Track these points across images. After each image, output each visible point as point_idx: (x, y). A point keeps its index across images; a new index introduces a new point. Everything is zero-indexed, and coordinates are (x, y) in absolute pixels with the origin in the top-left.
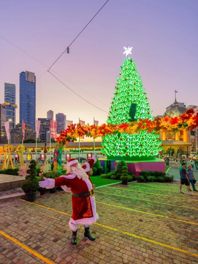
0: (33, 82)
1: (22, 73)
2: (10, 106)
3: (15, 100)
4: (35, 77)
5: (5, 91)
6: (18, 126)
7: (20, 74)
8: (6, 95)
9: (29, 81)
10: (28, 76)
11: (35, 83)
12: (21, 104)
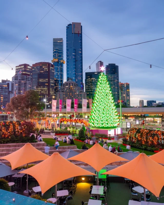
0: (79, 33)
1: (68, 25)
2: (58, 62)
3: (62, 55)
4: (82, 26)
5: (53, 47)
6: (65, 85)
7: (67, 27)
8: (55, 50)
9: (75, 33)
10: (74, 27)
11: (81, 34)
12: (67, 59)
